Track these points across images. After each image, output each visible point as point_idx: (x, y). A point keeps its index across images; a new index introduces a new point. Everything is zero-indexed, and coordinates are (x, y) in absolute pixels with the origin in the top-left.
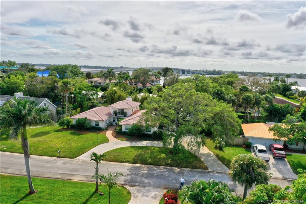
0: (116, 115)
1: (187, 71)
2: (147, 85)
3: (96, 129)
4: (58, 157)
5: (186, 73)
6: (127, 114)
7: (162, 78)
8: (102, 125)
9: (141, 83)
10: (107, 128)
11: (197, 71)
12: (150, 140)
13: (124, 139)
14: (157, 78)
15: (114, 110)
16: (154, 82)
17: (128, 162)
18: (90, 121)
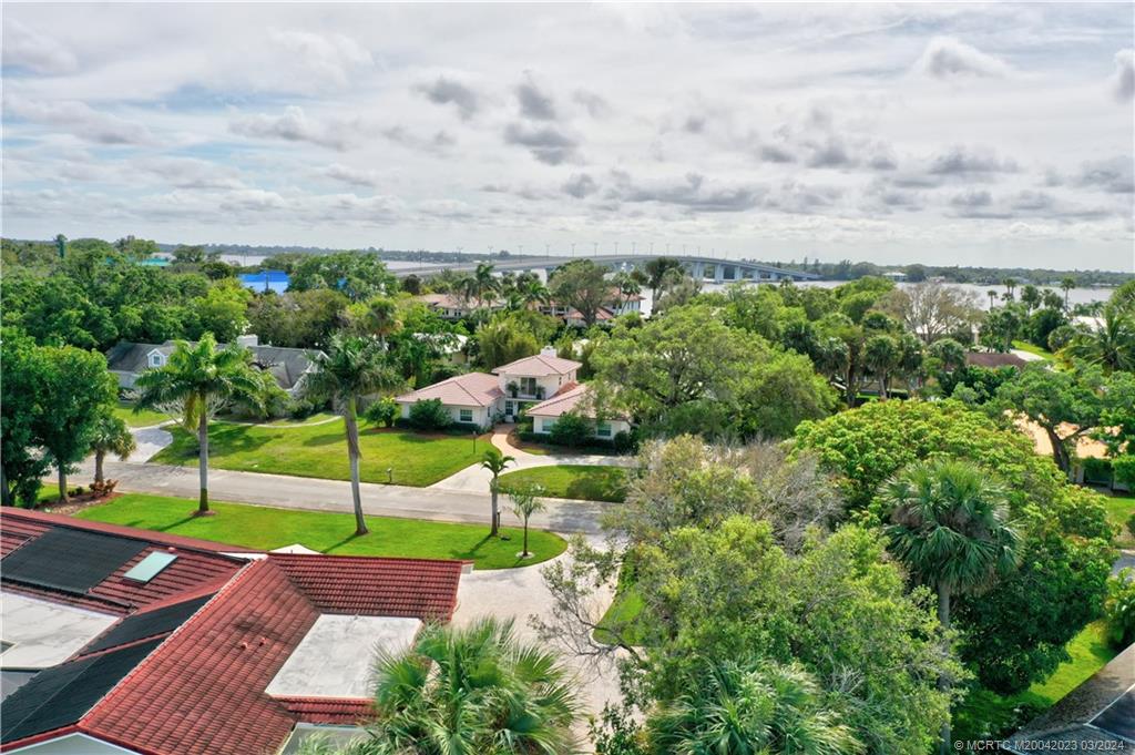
0: (515, 396)
1: (742, 268)
2: (598, 316)
3: (465, 428)
4: (386, 484)
5: (738, 275)
6: (544, 393)
7: (647, 294)
8: (479, 419)
9: (579, 310)
10: (493, 427)
11: (779, 265)
12: (607, 454)
13: (542, 451)
14: (629, 294)
15: (510, 382)
16: (620, 307)
18: (449, 407)
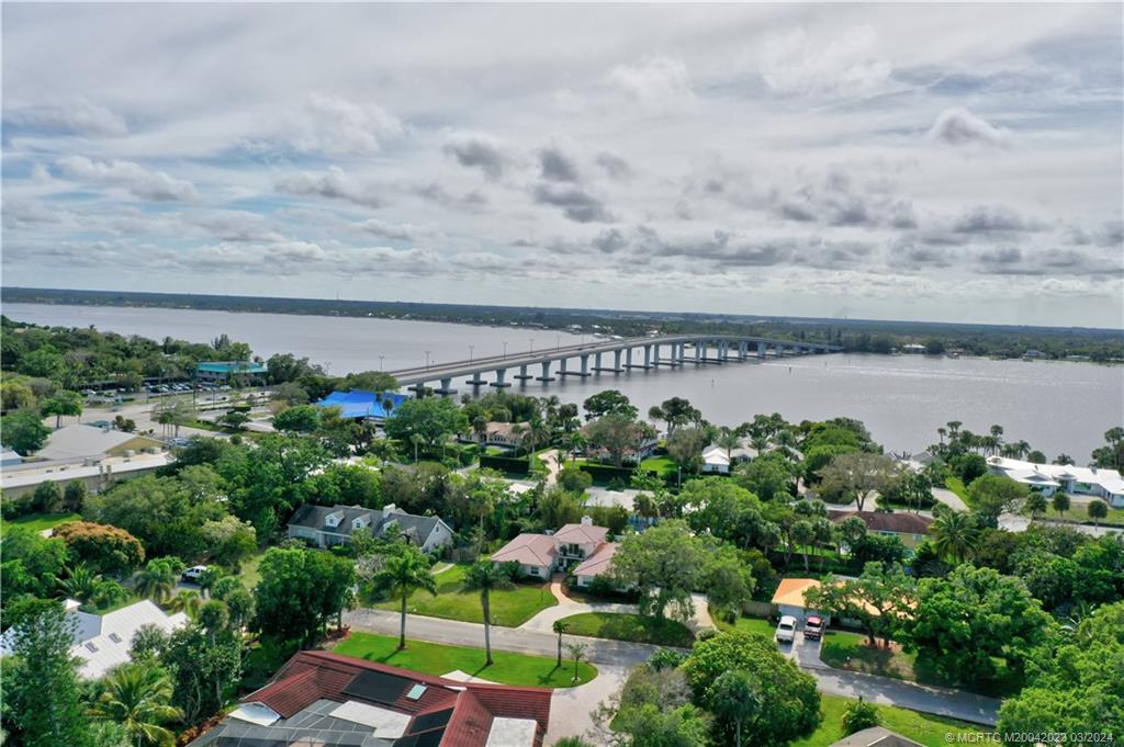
0: (565, 555)
1: (765, 343)
3: (535, 580)
5: (762, 347)
6: (584, 554)
8: (543, 573)
10: (551, 577)
13: (583, 600)
15: (561, 545)
17: (591, 635)
18: (524, 565)
